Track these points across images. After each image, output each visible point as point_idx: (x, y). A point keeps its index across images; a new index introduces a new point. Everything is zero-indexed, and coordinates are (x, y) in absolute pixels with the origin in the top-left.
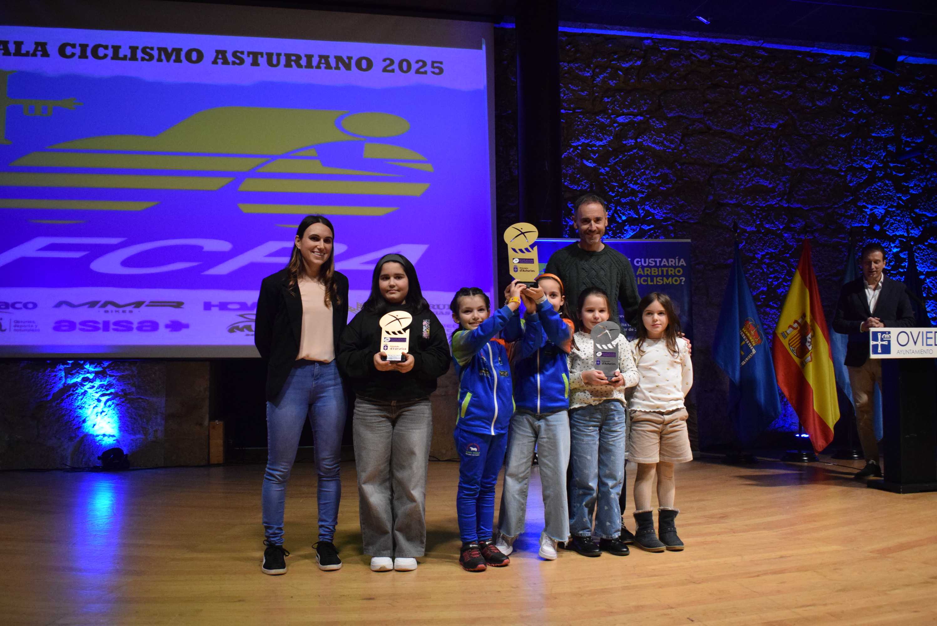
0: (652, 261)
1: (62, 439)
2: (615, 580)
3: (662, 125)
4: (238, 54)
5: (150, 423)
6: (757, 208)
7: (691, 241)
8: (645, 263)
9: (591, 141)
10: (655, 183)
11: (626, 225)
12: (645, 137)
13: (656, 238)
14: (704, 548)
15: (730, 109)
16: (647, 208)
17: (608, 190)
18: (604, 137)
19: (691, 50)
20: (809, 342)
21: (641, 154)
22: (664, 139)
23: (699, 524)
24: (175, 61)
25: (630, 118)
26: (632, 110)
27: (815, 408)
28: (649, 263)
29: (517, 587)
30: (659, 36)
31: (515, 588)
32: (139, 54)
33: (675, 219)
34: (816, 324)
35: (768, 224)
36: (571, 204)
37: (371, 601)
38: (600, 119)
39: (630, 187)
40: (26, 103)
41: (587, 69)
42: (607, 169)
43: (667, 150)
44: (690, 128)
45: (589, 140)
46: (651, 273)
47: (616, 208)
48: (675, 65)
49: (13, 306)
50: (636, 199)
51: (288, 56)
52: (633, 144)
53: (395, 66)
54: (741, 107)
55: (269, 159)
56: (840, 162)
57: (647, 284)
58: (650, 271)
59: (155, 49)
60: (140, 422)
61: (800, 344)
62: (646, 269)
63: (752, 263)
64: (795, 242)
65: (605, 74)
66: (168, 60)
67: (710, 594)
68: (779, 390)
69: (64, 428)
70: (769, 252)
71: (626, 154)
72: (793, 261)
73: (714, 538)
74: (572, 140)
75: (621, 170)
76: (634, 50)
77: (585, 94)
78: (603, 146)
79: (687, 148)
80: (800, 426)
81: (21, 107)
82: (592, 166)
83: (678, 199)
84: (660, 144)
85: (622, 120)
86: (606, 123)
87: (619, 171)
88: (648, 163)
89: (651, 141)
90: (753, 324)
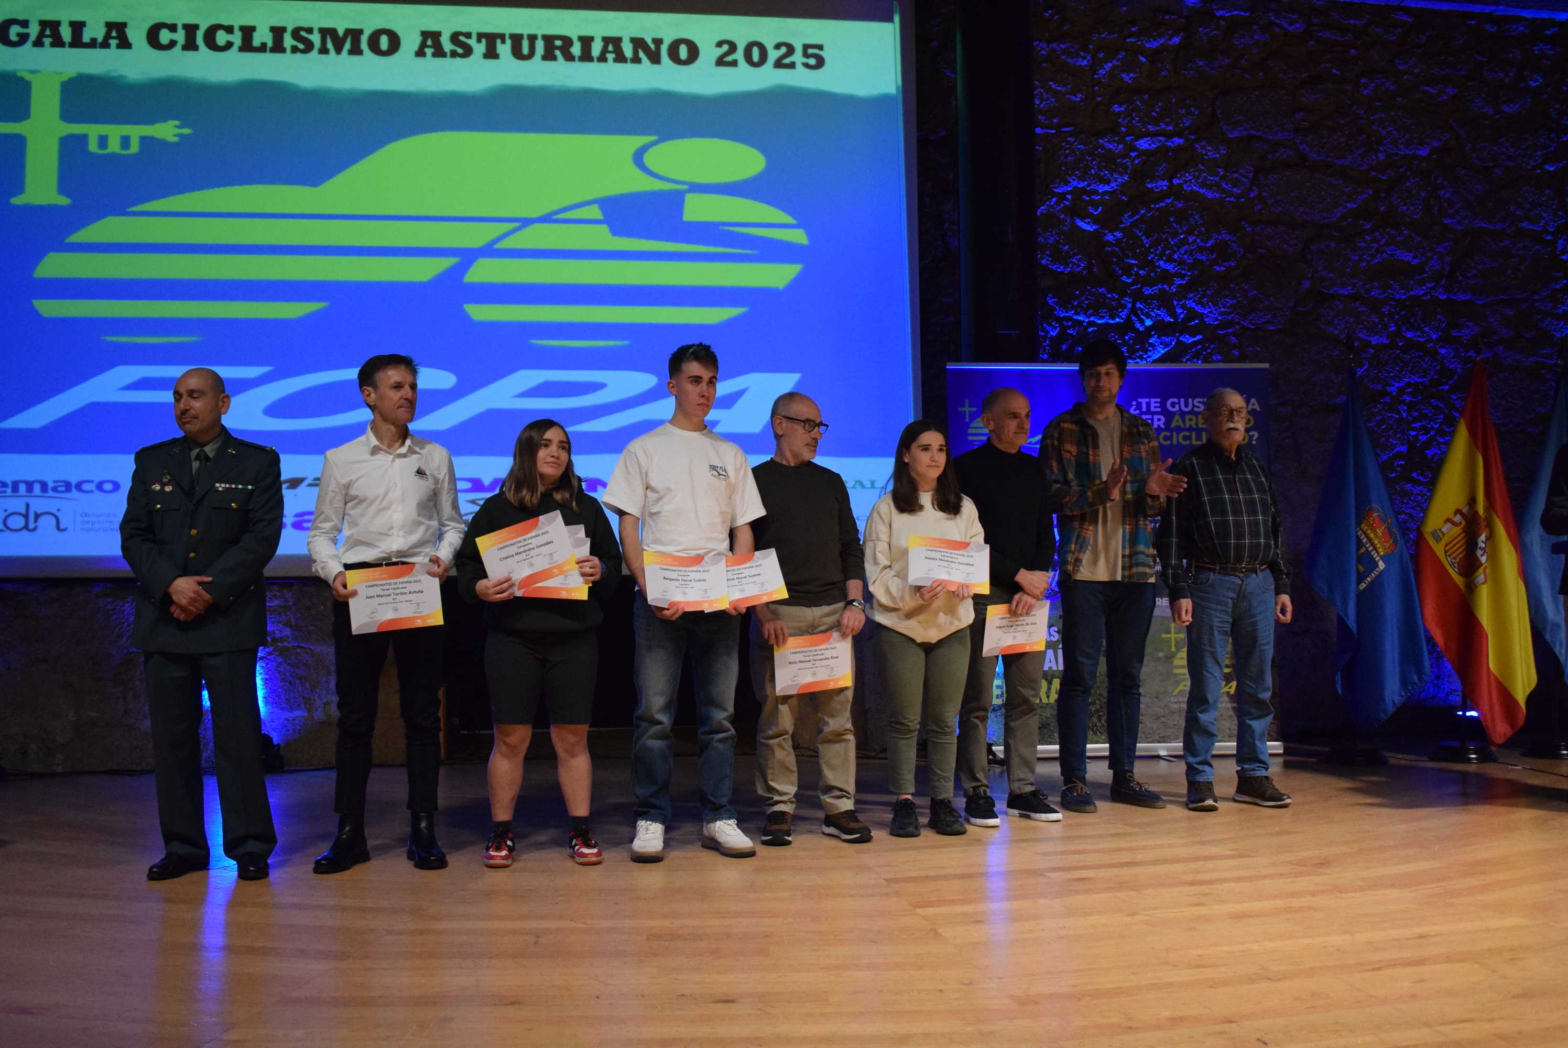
2: (1133, 973)
3: (1218, 153)
4: (462, 38)
5: (318, 690)
6: (1390, 302)
7: (1271, 365)
8: (1186, 406)
9: (1088, 185)
10: (1204, 258)
11: (1153, 336)
12: (1187, 175)
13: (1206, 361)
14: (1288, 919)
15: (1342, 122)
16: (1190, 304)
17: (1120, 272)
18: (1112, 176)
19: (1271, 14)
20: (1481, 549)
21: (1180, 205)
22: (1220, 179)
23: (1281, 875)
24: (351, 52)
26: (1163, 126)
27: (1492, 665)
29: (971, 983)
31: (967, 984)
32: (288, 41)
33: (1239, 324)
34: (1495, 516)
35: (1411, 331)
36: (1054, 298)
37: (729, 1004)
38: (1107, 144)
39: (1159, 267)
40: (93, 131)
41: (1082, 53)
42: (1119, 235)
43: (1227, 199)
44: (1270, 157)
45: (1086, 183)
47: (1134, 306)
48: (1243, 43)
49: (79, 486)
50: (1170, 288)
51: (549, 40)
52: (1165, 188)
53: (739, 55)
54: (1362, 118)
55: (516, 225)
56: (1545, 215)
58: (1194, 420)
59: (316, 31)
60: (300, 688)
61: (1465, 552)
62: (1188, 417)
63: (1379, 403)
64: (1459, 363)
65: (1114, 62)
66: (339, 50)
67: (1297, 999)
68: (1426, 636)
70: (1412, 381)
71: (1153, 206)
72: (1455, 397)
73: (1305, 901)
74: (1056, 184)
75: (1143, 235)
76: (1167, 17)
77: (1078, 99)
78: (1112, 192)
79: (1264, 194)
80: (1464, 698)
81: (84, 138)
82: (1092, 230)
83: (1246, 287)
84: (1215, 188)
85: (1145, 145)
86: (1117, 151)
87: (1140, 237)
88: (1193, 223)
89: (1198, 183)
90: (1378, 516)
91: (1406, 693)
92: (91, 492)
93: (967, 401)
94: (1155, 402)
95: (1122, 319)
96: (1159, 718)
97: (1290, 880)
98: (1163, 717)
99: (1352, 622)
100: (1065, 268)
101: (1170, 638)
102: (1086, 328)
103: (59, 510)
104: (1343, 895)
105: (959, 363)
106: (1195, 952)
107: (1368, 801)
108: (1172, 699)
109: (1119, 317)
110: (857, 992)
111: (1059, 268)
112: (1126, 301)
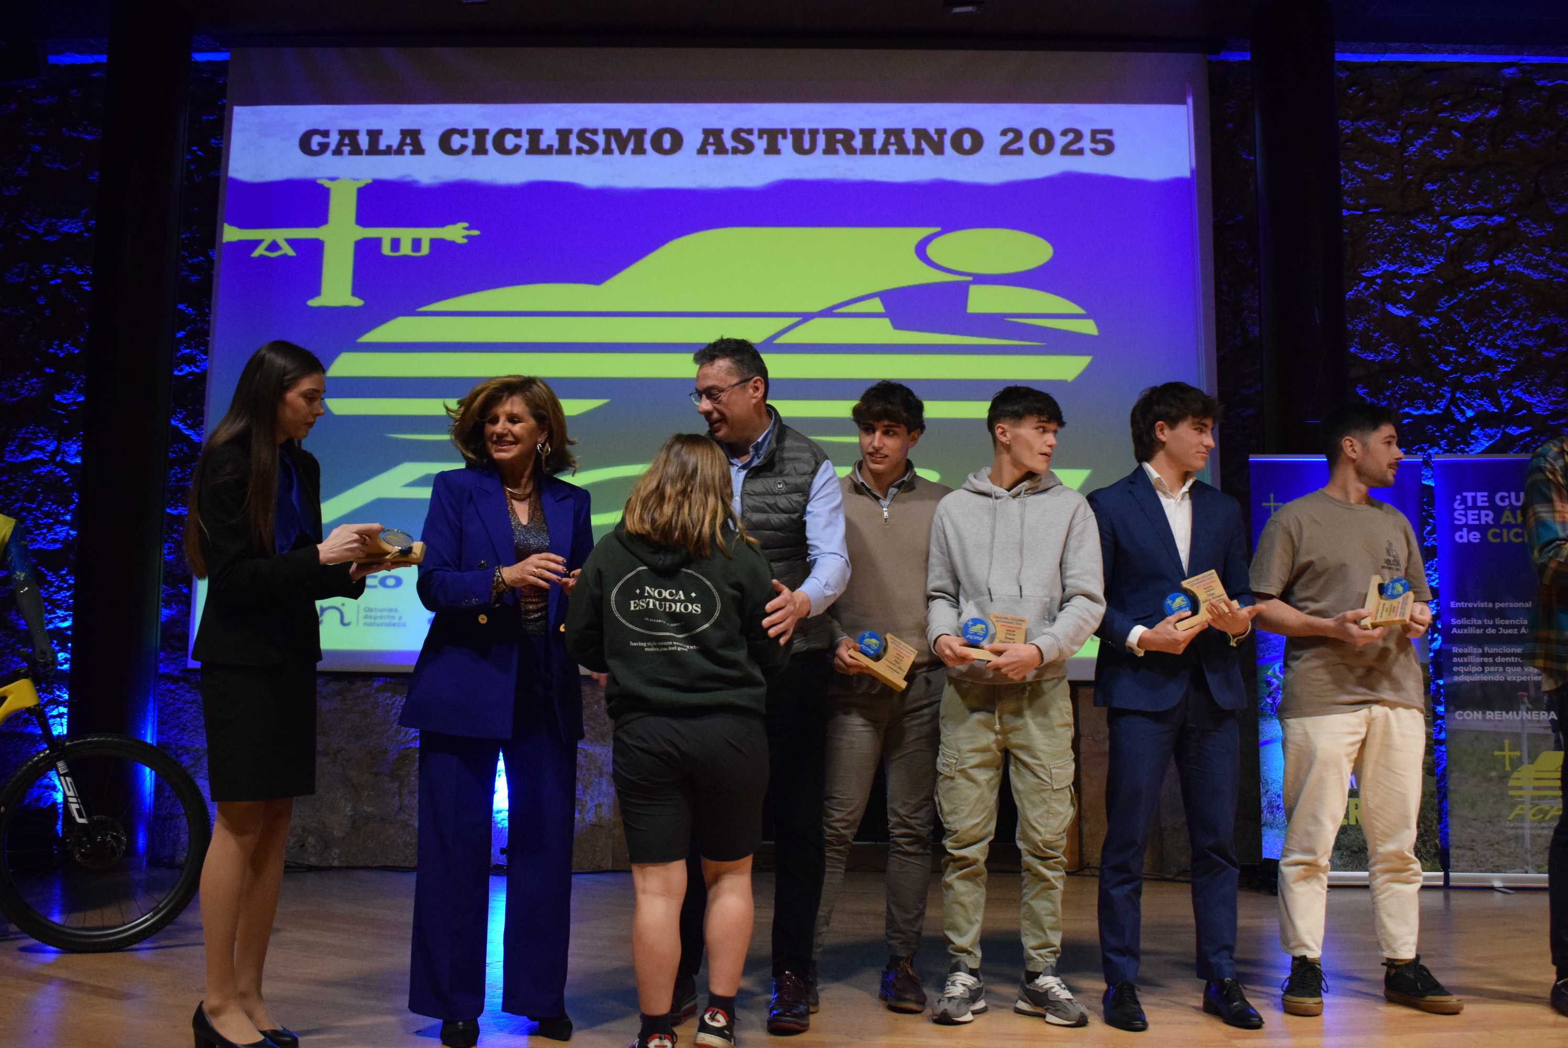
3: (1544, 231)
4: (743, 135)
8: (1518, 500)
9: (1401, 268)
10: (1530, 343)
11: (1476, 427)
12: (1509, 255)
16: (1516, 393)
17: (1437, 359)
18: (1426, 257)
21: (1503, 288)
22: (1547, 258)
24: (634, 152)
25: (1478, 221)
26: (1481, 205)
30: (1535, 60)
32: (574, 143)
36: (1363, 388)
38: (1419, 225)
39: (1480, 354)
40: (386, 234)
41: (1390, 130)
42: (1434, 320)
43: (1555, 280)
45: (1397, 266)
47: (1453, 396)
50: (1493, 376)
51: (830, 134)
52: (1485, 270)
53: (1025, 143)
55: (797, 319)
59: (600, 132)
65: (1426, 138)
66: (622, 151)
71: (1472, 289)
74: (1364, 267)
75: (1461, 320)
76: (1483, 89)
77: (1387, 178)
78: (1425, 275)
81: (377, 242)
82: (1405, 315)
84: (1541, 268)
85: (1461, 225)
86: (1431, 232)
87: (1458, 322)
88: (1517, 306)
89: (1522, 263)
92: (375, 587)
93: (1272, 496)
94: (1482, 496)
95: (1440, 410)
96: (1492, 845)
98: (1497, 843)
100: (1375, 356)
101: (1504, 756)
103: (343, 605)
105: (1264, 456)
108: (1508, 824)
109: (1436, 407)
111: (1370, 357)
112: (1445, 390)
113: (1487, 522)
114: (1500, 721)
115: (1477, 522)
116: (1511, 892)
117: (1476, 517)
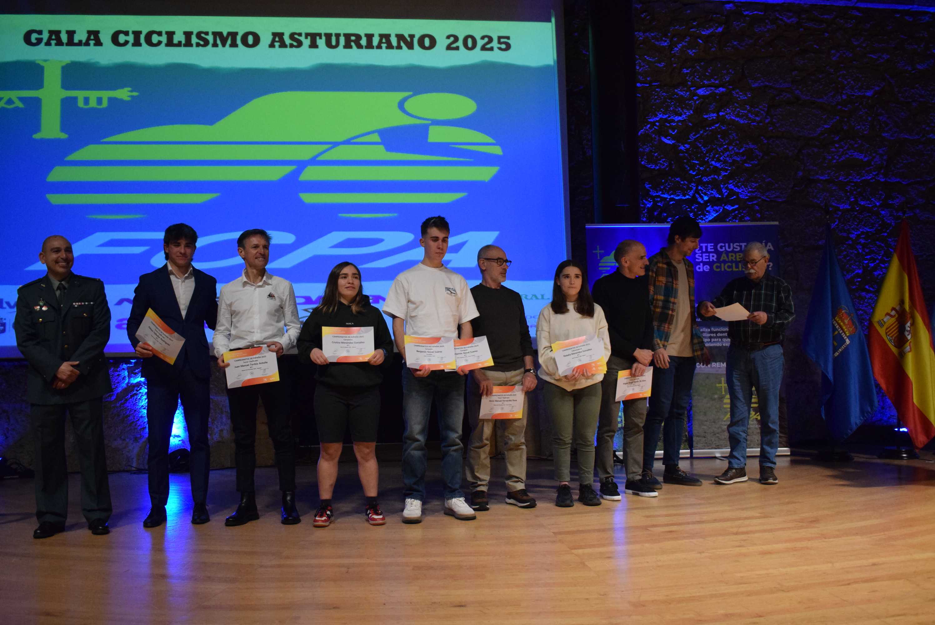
0: (737, 245)
1: (127, 440)
2: (702, 588)
3: (746, 96)
4: (296, 36)
5: (216, 423)
6: (851, 184)
7: (779, 223)
8: (729, 248)
9: (669, 117)
10: (739, 159)
11: (709, 206)
12: (728, 110)
13: (740, 221)
14: (794, 555)
15: (820, 76)
16: (731, 186)
17: (688, 168)
18: (683, 111)
19: (777, 13)
20: (907, 331)
21: (724, 128)
22: (748, 111)
23: (789, 528)
24: (231, 46)
26: (714, 81)
27: (915, 401)
28: (734, 248)
29: (606, 595)
31: (603, 595)
32: (194, 40)
33: (759, 198)
34: (915, 311)
35: (863, 201)
36: (649, 184)
37: (462, 608)
38: (679, 92)
39: (712, 165)
40: (80, 94)
41: (664, 38)
42: (687, 146)
43: (752, 124)
44: (777, 98)
45: (667, 116)
46: (736, 258)
47: (697, 188)
48: (760, 31)
50: (719, 177)
51: (347, 36)
52: (715, 118)
53: (460, 43)
54: (832, 74)
55: (330, 146)
57: (732, 271)
58: (734, 256)
59: (210, 34)
61: (898, 333)
62: (730, 254)
63: (846, 244)
64: (893, 220)
65: (683, 43)
66: (224, 45)
67: (800, 602)
68: (875, 382)
69: (129, 429)
70: (865, 231)
71: (708, 129)
72: (891, 240)
73: (804, 544)
74: (649, 116)
75: (702, 146)
76: (715, 16)
77: (662, 66)
78: (683, 121)
79: (774, 120)
80: (899, 420)
81: (75, 99)
82: (671, 143)
83: (764, 176)
84: (744, 117)
85: (702, 92)
86: (686, 96)
87: (700, 147)
88: (732, 138)
89: (734, 114)
90: (846, 312)
91: (863, 417)
93: (598, 246)
94: (711, 246)
95: (690, 196)
96: (715, 434)
97: (795, 531)
98: (718, 433)
99: (830, 376)
100: (655, 166)
101: (722, 386)
102: (669, 202)
104: (827, 540)
105: (594, 225)
106: (739, 575)
107: (841, 483)
108: (723, 423)
109: (688, 195)
110: (537, 600)
111: (652, 167)
112: (693, 185)
113: (713, 260)
114: (719, 367)
115: (708, 260)
116: (725, 459)
117: (707, 257)
